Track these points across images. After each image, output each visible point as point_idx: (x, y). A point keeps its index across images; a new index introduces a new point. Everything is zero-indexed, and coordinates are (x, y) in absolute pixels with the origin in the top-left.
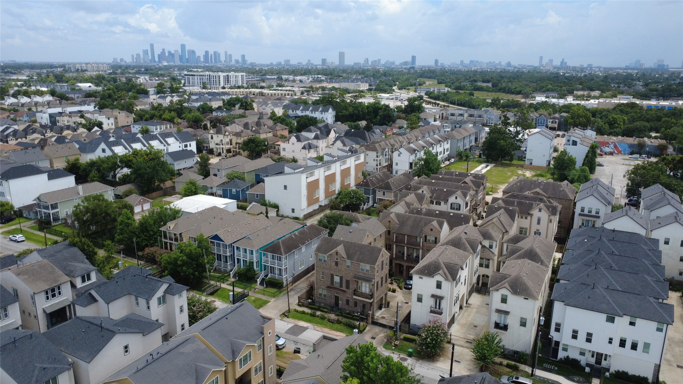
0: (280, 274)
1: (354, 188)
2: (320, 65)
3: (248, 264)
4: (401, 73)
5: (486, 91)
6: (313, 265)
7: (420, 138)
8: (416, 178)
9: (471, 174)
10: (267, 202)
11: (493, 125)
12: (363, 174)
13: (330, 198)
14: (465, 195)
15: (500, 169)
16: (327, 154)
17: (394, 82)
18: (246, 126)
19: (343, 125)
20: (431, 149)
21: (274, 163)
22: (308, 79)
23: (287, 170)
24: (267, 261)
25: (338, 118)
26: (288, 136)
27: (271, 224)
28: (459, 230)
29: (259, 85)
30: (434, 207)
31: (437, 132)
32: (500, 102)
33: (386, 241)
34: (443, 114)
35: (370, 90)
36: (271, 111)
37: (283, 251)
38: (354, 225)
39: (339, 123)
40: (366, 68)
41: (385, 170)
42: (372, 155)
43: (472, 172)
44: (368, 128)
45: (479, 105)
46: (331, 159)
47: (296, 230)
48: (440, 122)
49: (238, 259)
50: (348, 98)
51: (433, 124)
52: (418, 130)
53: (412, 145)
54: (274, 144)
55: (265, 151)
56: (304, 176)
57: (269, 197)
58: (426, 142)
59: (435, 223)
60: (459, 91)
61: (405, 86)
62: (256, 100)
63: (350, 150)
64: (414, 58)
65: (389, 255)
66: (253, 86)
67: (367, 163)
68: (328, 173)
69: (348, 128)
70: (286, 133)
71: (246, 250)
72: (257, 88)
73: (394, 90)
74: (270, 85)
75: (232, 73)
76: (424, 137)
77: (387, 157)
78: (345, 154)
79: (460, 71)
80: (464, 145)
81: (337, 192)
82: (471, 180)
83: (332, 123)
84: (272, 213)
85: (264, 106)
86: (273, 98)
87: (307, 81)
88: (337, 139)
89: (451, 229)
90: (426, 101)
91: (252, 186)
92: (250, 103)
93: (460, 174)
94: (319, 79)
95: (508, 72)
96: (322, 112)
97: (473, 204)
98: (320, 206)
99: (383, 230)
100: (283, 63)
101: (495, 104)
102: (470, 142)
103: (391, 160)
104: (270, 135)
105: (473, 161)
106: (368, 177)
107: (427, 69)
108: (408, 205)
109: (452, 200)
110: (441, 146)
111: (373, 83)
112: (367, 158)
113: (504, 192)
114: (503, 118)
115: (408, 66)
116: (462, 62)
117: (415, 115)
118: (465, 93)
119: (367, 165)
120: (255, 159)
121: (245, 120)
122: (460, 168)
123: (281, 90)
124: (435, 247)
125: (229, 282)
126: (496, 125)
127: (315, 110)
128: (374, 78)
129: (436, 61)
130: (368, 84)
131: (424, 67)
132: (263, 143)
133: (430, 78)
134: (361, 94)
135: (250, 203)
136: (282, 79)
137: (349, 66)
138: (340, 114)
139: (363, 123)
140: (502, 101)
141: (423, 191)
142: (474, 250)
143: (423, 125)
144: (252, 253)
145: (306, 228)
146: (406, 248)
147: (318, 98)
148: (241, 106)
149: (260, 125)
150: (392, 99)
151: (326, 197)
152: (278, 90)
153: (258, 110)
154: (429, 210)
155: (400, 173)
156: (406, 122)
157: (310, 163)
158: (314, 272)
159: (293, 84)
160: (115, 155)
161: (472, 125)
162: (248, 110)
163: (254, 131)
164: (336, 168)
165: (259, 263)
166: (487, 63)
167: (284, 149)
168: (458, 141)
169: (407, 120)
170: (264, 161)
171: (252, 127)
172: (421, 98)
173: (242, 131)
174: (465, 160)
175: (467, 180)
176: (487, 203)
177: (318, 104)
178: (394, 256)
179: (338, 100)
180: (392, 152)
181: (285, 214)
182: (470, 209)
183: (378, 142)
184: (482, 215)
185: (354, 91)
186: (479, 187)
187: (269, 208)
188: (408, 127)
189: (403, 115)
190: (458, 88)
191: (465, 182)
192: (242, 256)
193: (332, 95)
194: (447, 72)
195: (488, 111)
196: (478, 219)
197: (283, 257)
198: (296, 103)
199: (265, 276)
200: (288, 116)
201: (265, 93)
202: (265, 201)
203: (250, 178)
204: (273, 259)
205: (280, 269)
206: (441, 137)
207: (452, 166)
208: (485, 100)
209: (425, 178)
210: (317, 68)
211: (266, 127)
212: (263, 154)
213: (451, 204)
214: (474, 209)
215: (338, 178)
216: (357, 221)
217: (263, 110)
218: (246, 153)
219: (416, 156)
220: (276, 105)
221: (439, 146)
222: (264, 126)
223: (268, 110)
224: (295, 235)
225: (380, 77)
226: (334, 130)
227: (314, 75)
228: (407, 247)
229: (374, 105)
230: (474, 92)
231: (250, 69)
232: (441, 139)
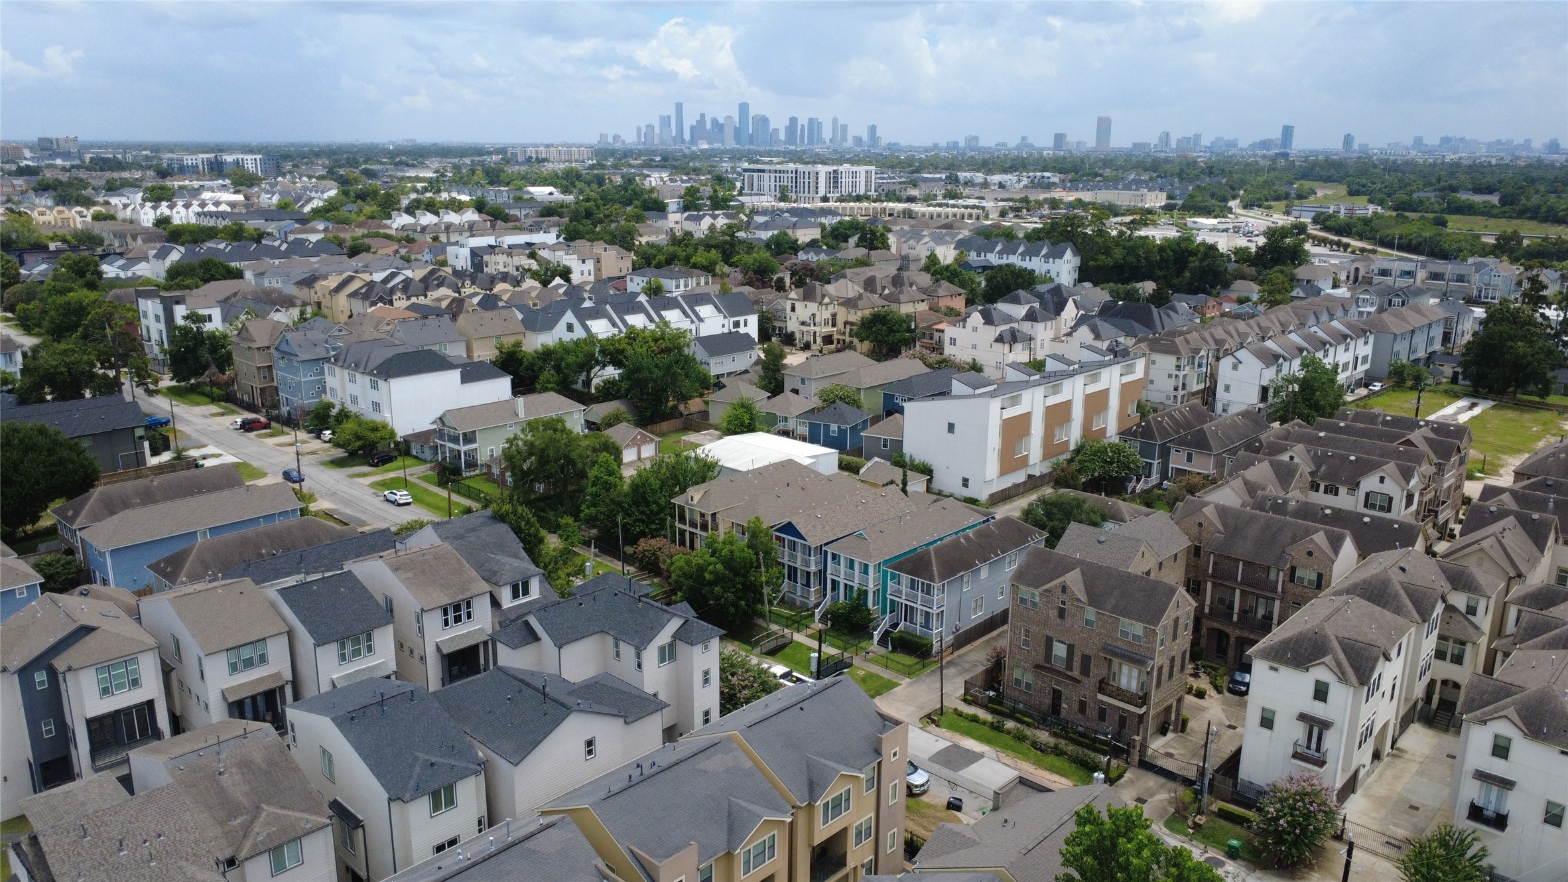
0: (927, 625)
1: (1116, 440)
2: (1049, 149)
3: (855, 595)
4: (1252, 168)
5: (1482, 214)
6: (1005, 612)
7: (1291, 328)
8: (1276, 425)
9: (1427, 423)
10: (907, 459)
11: (1496, 301)
12: (1140, 407)
13: (1054, 460)
14: (1407, 475)
15: (1510, 414)
16: (1054, 357)
17: (1233, 189)
18: (870, 284)
19: (1098, 289)
20: (1320, 355)
21: (928, 370)
22: (1019, 181)
23: (957, 387)
24: (898, 593)
25: (1085, 274)
26: (963, 309)
27: (914, 508)
28: (1383, 562)
29: (904, 195)
30: (1320, 498)
31: (1339, 313)
32: (1520, 243)
33: (1187, 572)
34: (1357, 270)
35: (1168, 208)
36: (928, 254)
37: (936, 573)
38: (1109, 526)
39: (1088, 285)
40: (1163, 155)
41: (1197, 401)
42: (1166, 362)
43: (1431, 418)
44: (1159, 299)
45: (1460, 250)
46: (1066, 367)
47: (969, 528)
48: (1349, 289)
49: (833, 581)
50: (1114, 227)
51: (1329, 295)
52: (1288, 307)
53: (1270, 344)
54: (929, 327)
55: (909, 343)
56: (996, 404)
57: (913, 448)
58: (1309, 338)
59: (1320, 538)
60: (1407, 214)
61: (1259, 199)
62: (896, 228)
63: (1111, 350)
64: (1288, 131)
65: (1195, 604)
66: (892, 196)
67: (1152, 382)
68: (1053, 400)
69: (1109, 298)
70: (959, 304)
71: (852, 561)
72: (899, 200)
73: (1230, 210)
74: (929, 195)
75: (847, 166)
76: (1303, 325)
77: (1204, 369)
78: (1099, 358)
79: (1411, 164)
80: (1411, 351)
81: (1072, 447)
82: (1426, 438)
83: (1071, 285)
84: (917, 485)
85: (912, 242)
86: (933, 223)
87: (1017, 186)
88: (1080, 322)
89: (1363, 555)
90: (1314, 238)
91: (876, 420)
92: (882, 235)
93: (1396, 422)
94: (1046, 181)
95: (1552, 165)
96: (1047, 257)
97: (1426, 498)
98: (1030, 477)
99: (1181, 543)
100: (962, 144)
101: (1506, 247)
102: (1430, 342)
103: (1213, 377)
104: (923, 307)
105: (1434, 392)
106: (1151, 416)
107: (1320, 158)
108: (1251, 488)
109: (1369, 483)
110: (1347, 350)
111: (1177, 192)
112: (1152, 371)
113: (1519, 475)
114: (1526, 285)
115: (1272, 152)
116: (1418, 141)
117: (1282, 272)
118: (1422, 218)
119: (1150, 387)
120: (886, 360)
121: (867, 272)
122: (1399, 405)
123: (954, 206)
124: (1316, 596)
125: (810, 632)
126: (1504, 301)
127: (1030, 253)
128: (1181, 179)
129: (1348, 139)
130: (1164, 195)
131: (1316, 153)
132: (905, 326)
133: (1329, 180)
134: (1146, 217)
135: (868, 459)
136: (957, 180)
137: (1121, 150)
138: (1091, 263)
139: (1147, 287)
140: (1526, 242)
141: (1292, 458)
142: (1424, 615)
143: (1302, 294)
144: (866, 572)
145: (994, 524)
146: (1238, 592)
147: (1040, 226)
148: (860, 239)
149: (902, 285)
150: (1226, 230)
151: (1046, 456)
152: (947, 205)
153: (899, 249)
154: (1306, 504)
155: (1234, 410)
156: (1256, 288)
157: (1013, 375)
158: (1006, 627)
159: (983, 192)
160: (591, 338)
161: (1437, 300)
162: (877, 249)
163: (886, 298)
164: (1075, 390)
165: (880, 593)
166: (1489, 145)
167: (953, 341)
168: (1395, 339)
169: (1261, 283)
170: (905, 366)
171: (884, 288)
172: (1301, 229)
173: (860, 297)
174: (1412, 388)
175: (1415, 436)
176: (1467, 501)
177: (1039, 239)
178: (1207, 610)
179: (1089, 231)
180: (1218, 359)
181: (947, 490)
182: (1418, 512)
183: (1182, 333)
184: (1451, 530)
185: (1129, 212)
186: (1447, 457)
187: (909, 473)
188: (1262, 300)
189: (1252, 271)
190: (1401, 207)
191: (1409, 443)
192: (842, 576)
193: (1075, 217)
194: (1375, 166)
195: (1486, 265)
196: (1440, 539)
197: (936, 586)
198: (987, 237)
199: (891, 626)
200: (967, 266)
201: (917, 213)
202: (902, 455)
203: (872, 403)
204: (912, 588)
205: (927, 614)
206: (1349, 326)
207: (1375, 400)
208: (1478, 237)
209: (1300, 426)
210: (1041, 156)
211: (914, 288)
212: (903, 348)
213: (1367, 494)
214: (1429, 511)
215: (1078, 413)
216: (1118, 518)
217: (912, 252)
218: (866, 346)
219: (1279, 371)
220: (940, 240)
221: (1341, 348)
222: (911, 285)
223: (921, 251)
224: (967, 538)
225: (1197, 177)
226: (1075, 302)
227: (1034, 171)
228: (1242, 592)
229: (1178, 244)
230: (1447, 217)
231: (886, 157)
232: (1348, 332)
